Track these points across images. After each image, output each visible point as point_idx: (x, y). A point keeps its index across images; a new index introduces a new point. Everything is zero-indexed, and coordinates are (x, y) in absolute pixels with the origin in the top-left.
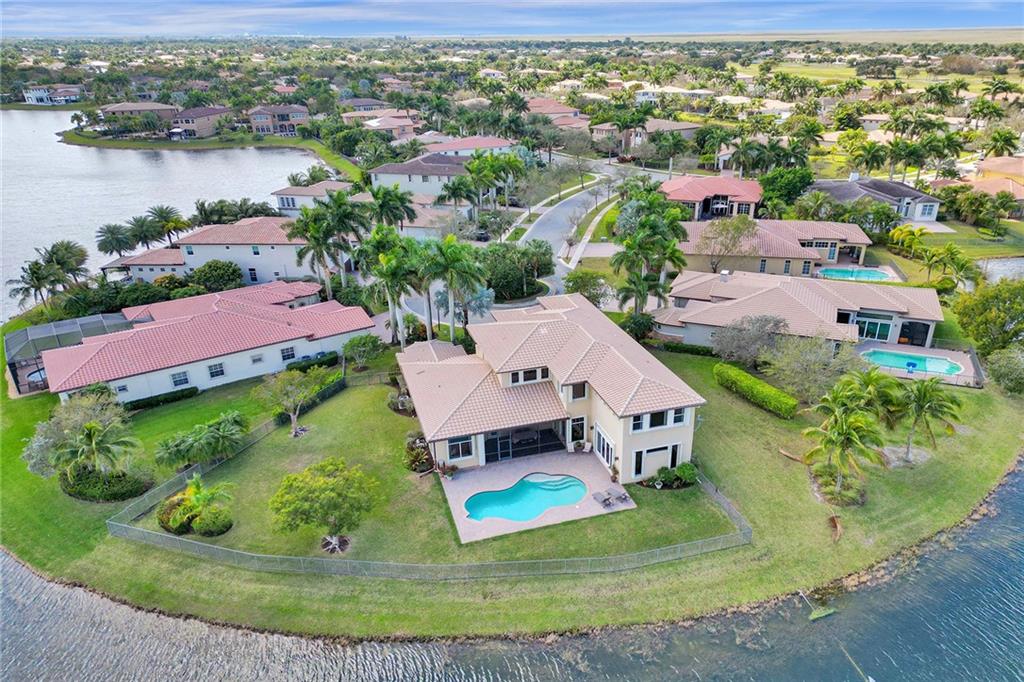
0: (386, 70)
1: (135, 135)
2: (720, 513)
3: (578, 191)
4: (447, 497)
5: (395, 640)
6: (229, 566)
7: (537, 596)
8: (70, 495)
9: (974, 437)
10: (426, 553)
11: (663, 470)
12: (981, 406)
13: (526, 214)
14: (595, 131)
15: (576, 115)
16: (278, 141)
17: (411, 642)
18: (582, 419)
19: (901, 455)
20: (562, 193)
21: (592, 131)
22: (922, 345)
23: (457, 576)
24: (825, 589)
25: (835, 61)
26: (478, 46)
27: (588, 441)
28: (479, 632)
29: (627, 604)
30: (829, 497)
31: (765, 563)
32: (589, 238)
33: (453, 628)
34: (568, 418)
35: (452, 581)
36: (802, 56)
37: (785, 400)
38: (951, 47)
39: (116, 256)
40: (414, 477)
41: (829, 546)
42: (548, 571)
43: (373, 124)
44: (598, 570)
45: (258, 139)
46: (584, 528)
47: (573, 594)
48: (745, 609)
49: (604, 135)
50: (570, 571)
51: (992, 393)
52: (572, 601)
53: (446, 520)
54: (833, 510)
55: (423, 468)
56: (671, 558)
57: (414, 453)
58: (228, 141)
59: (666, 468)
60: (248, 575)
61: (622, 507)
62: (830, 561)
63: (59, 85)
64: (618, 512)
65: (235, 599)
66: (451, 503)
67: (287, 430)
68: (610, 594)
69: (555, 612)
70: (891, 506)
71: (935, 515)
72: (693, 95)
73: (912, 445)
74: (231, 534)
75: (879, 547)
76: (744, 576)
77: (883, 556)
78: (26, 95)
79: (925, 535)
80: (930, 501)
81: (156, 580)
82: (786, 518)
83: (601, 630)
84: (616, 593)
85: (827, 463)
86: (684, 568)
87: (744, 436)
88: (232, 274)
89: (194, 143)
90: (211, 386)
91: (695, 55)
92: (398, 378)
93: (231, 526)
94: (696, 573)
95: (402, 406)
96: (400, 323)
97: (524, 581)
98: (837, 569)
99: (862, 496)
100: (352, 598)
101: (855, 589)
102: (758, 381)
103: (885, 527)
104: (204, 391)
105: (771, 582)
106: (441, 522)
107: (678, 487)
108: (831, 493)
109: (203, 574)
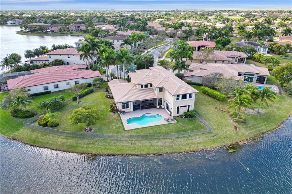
0: (108, 17)
1: (37, 32)
2: (202, 124)
3: (162, 46)
4: (121, 119)
5: (105, 155)
6: (57, 135)
7: (147, 144)
8: (13, 117)
9: (279, 107)
10: (115, 133)
11: (185, 113)
12: (281, 99)
13: (147, 51)
14: (167, 30)
15: (161, 27)
16: (77, 34)
17: (109, 155)
18: (161, 99)
19: (256, 111)
20: (157, 46)
21: (166, 30)
22: (263, 83)
23: (124, 138)
24: (233, 145)
25: (236, 15)
26: (134, 11)
27: (163, 105)
28: (130, 153)
29: (174, 147)
30: (235, 121)
31: (215, 137)
32: (165, 57)
33: (122, 152)
34: (157, 98)
35: (122, 140)
36: (227, 14)
37: (222, 95)
38: (271, 11)
39: (29, 59)
40: (112, 114)
41: (235, 134)
42: (150, 138)
43: (103, 28)
44: (165, 138)
45: (71, 33)
46: (161, 127)
47: (158, 144)
48: (209, 149)
49: (169, 31)
50: (157, 138)
51: (284, 95)
52: (157, 146)
53: (121, 124)
54: (236, 124)
55: (115, 111)
56: (187, 135)
57: (112, 107)
58: (63, 33)
59: (186, 112)
60: (63, 137)
61: (173, 122)
62: (235, 137)
63: (17, 20)
64: (172, 123)
65: (59, 143)
66: (122, 120)
67: (76, 102)
68: (168, 144)
69: (152, 148)
70: (254, 124)
71: (267, 127)
72: (196, 22)
73: (260, 108)
74: (58, 127)
75: (250, 134)
76: (209, 141)
77: (251, 137)
78: (8, 22)
79: (264, 132)
80: (266, 123)
81: (37, 138)
82: (222, 126)
83: (166, 154)
84: (170, 144)
85: (234, 112)
86: (191, 138)
87: (210, 105)
88: (62, 63)
89: (53, 34)
90: (54, 91)
91: (196, 13)
92: (108, 89)
93: (59, 125)
94: (194, 139)
95: (109, 96)
96: (109, 75)
97: (143, 140)
98: (237, 139)
99: (245, 121)
100: (93, 143)
101: (242, 145)
102: (214, 91)
103: (252, 129)
104: (53, 92)
105: (217, 142)
106: (119, 125)
107: (189, 118)
108: (236, 120)
109: (50, 137)
